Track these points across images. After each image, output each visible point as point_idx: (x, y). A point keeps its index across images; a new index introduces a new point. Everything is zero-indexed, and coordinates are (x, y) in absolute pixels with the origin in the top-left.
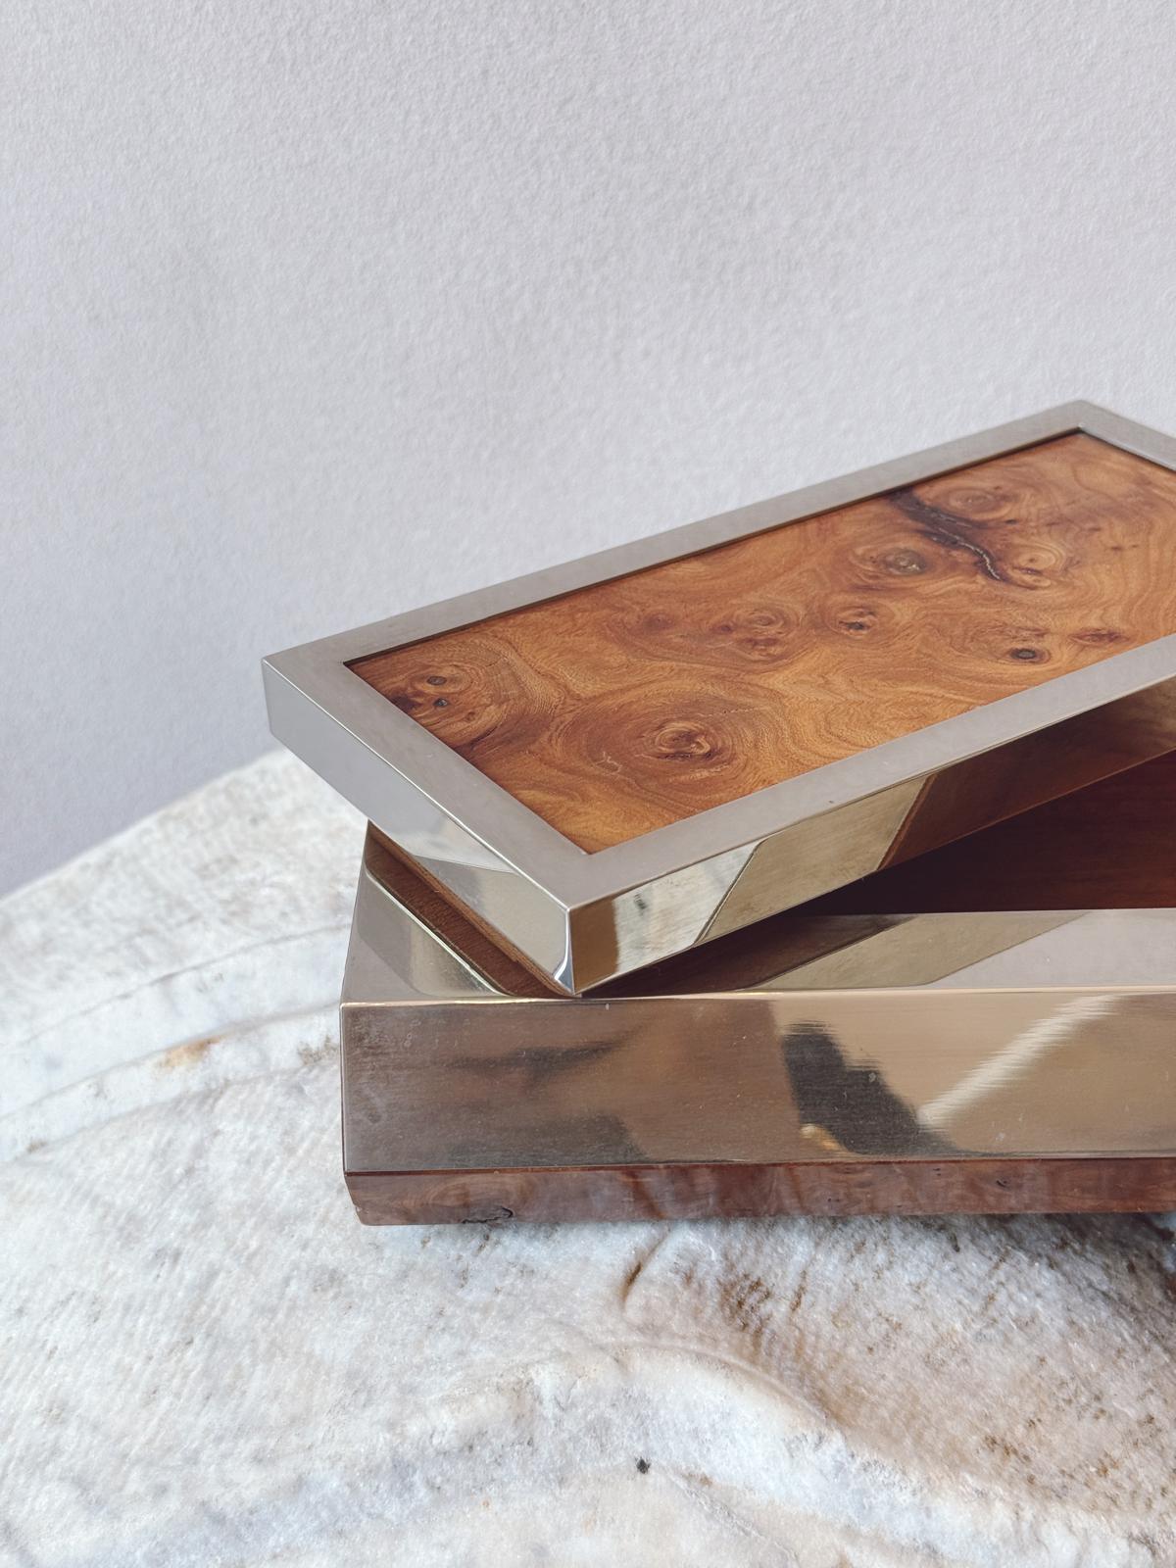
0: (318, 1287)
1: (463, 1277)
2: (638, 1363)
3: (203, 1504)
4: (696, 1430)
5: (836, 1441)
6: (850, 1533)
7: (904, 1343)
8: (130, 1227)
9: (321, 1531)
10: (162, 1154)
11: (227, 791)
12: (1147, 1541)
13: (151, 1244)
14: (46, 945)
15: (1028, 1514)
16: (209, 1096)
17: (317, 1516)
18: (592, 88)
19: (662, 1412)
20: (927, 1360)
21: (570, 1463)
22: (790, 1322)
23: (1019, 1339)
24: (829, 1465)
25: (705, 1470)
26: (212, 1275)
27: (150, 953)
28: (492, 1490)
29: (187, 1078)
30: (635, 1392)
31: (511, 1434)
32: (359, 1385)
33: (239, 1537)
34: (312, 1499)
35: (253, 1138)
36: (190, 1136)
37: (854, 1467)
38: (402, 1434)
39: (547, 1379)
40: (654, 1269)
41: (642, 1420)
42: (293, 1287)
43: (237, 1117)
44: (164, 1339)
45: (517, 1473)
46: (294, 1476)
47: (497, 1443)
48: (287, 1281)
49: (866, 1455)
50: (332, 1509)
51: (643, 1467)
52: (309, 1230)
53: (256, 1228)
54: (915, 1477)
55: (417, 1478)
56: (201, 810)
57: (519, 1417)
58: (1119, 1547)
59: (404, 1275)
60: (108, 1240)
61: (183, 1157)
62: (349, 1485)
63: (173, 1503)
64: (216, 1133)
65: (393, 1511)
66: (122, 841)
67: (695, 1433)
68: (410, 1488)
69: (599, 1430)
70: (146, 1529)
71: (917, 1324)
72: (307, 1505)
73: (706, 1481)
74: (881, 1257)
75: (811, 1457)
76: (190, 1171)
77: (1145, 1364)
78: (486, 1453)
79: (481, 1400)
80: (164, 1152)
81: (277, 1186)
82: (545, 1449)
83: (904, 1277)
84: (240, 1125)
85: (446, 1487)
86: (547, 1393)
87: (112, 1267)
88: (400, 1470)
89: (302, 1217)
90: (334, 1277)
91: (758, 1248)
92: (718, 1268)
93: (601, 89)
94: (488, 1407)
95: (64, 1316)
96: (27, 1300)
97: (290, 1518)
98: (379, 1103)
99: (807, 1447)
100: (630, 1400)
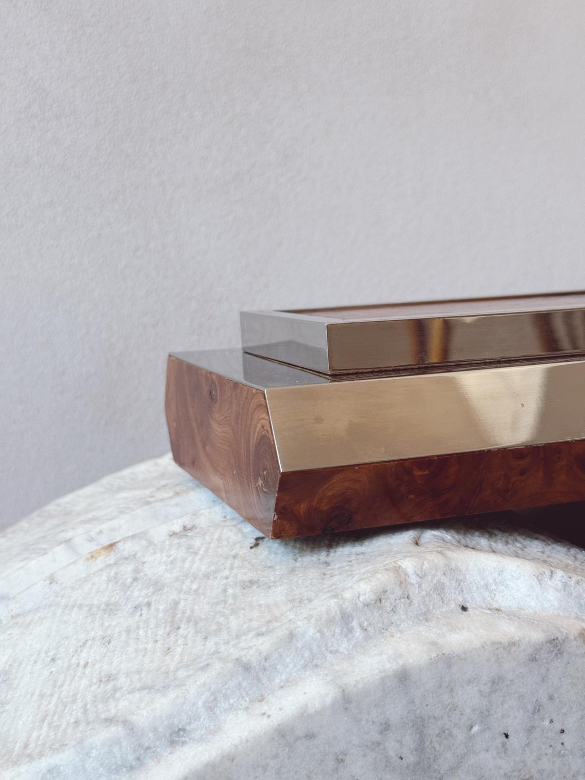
0: (245, 587)
1: (327, 563)
2: (449, 553)
3: (237, 659)
4: (486, 585)
8: (110, 609)
9: (305, 667)
13: (128, 607)
16: (128, 558)
17: (303, 657)
19: (468, 577)
21: (428, 611)
24: (560, 585)
25: (495, 606)
26: (176, 603)
28: (393, 629)
29: (109, 559)
30: (453, 566)
31: (398, 593)
32: (299, 601)
33: (259, 680)
34: (299, 645)
35: (169, 556)
36: (128, 568)
37: (573, 583)
38: (342, 598)
39: (407, 566)
40: (425, 541)
41: (459, 582)
42: (230, 591)
43: (155, 553)
44: (161, 632)
45: (403, 617)
46: (287, 632)
47: (392, 597)
48: (225, 591)
49: (575, 578)
50: (311, 650)
51: (464, 609)
52: (225, 573)
53: (192, 582)
55: (355, 624)
57: (401, 583)
60: (97, 617)
61: (129, 576)
62: (319, 631)
63: (217, 666)
64: (144, 563)
65: (344, 646)
67: (486, 586)
68: (351, 630)
69: (439, 589)
70: (204, 684)
72: (297, 649)
73: (498, 610)
74: (519, 545)
75: (550, 583)
76: (135, 579)
78: (388, 604)
79: (379, 576)
80: (115, 578)
81: (195, 566)
82: (416, 600)
83: (534, 550)
84: (158, 555)
85: (369, 629)
86: (410, 571)
87: (107, 624)
88: (346, 617)
89: (217, 571)
90: (252, 582)
94: (384, 578)
95: (85, 651)
96: (55, 654)
97: (288, 660)
99: (546, 578)
100: (451, 571)
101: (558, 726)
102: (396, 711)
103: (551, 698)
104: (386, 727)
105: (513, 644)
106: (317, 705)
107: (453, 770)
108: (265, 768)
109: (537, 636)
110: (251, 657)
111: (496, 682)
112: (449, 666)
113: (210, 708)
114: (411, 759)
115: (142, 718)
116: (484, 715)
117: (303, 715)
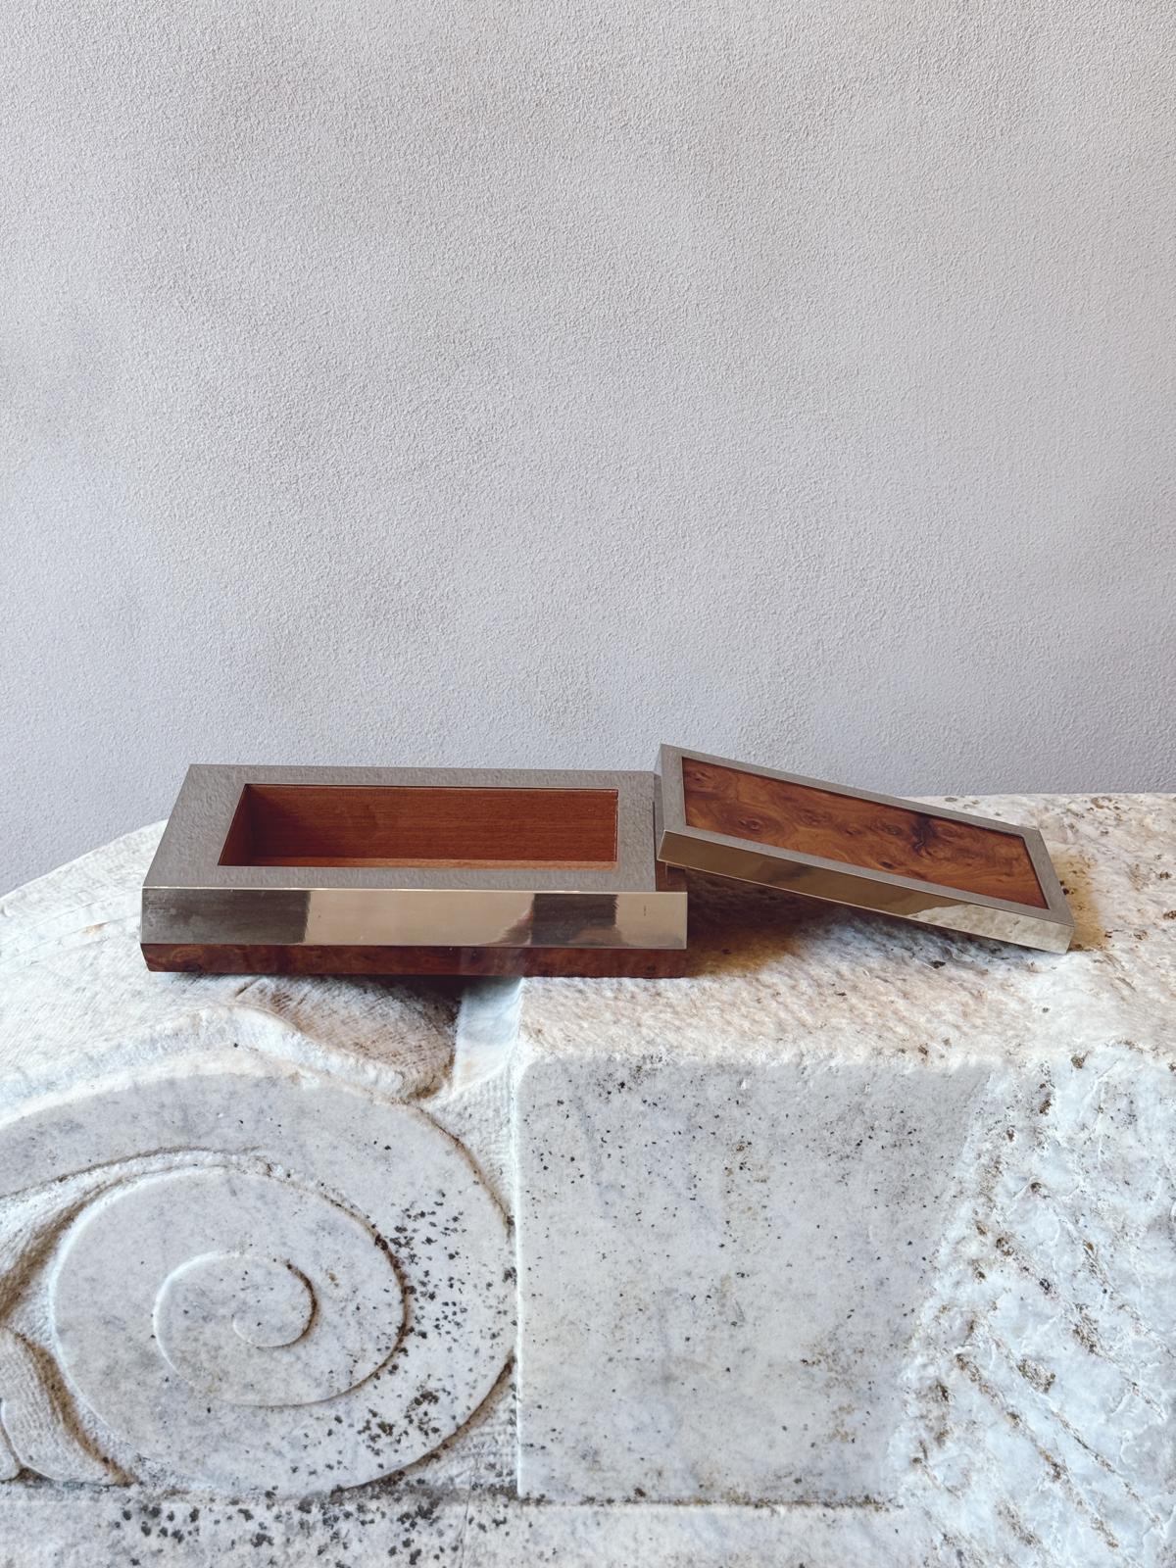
0: (133, 996)
1: (185, 991)
2: (236, 1010)
3: (86, 1054)
5: (299, 1035)
6: (301, 1065)
7: (335, 1016)
8: (68, 983)
9: (125, 1064)
10: (81, 960)
11: (124, 841)
12: (402, 1074)
13: (75, 987)
14: (41, 900)
15: (361, 1062)
16: (101, 942)
17: (125, 1058)
18: (320, 531)
19: (243, 1027)
20: (342, 1022)
21: (211, 1043)
22: (295, 1007)
23: (379, 1019)
24: (295, 1042)
25: (257, 1046)
26: (97, 994)
27: (84, 898)
28: (184, 1051)
29: (95, 936)
30: (234, 1020)
31: (190, 1031)
32: (142, 1020)
33: (98, 1066)
34: (123, 1051)
36: (92, 953)
38: (154, 1031)
39: (204, 1014)
40: (250, 989)
41: (236, 1029)
42: (125, 996)
44: (77, 1013)
45: (192, 1045)
46: (117, 1045)
47: (186, 1034)
48: (122, 995)
49: (308, 1039)
50: (130, 1055)
51: (236, 1045)
52: (132, 980)
54: (324, 1047)
55: (159, 1045)
56: (112, 849)
57: (194, 1026)
58: (391, 1074)
59: (164, 991)
60: (60, 986)
61: (90, 960)
62: (136, 1046)
63: (76, 1055)
64: (103, 952)
65: (150, 1056)
66: (75, 862)
67: (254, 1034)
68: (156, 1048)
69: (221, 1032)
70: (67, 1062)
71: (343, 1012)
72: (121, 1053)
73: (256, 1050)
74: (336, 993)
75: (290, 1040)
76: (91, 965)
77: (426, 1032)
78: (182, 1037)
79: (181, 1019)
80: (83, 959)
82: (203, 1037)
83: (343, 999)
85: (168, 1049)
86: (204, 1018)
87: (60, 995)
88: (153, 1041)
89: (131, 976)
90: (139, 993)
91: (291, 986)
92: (274, 990)
93: (325, 532)
94: (183, 1021)
95: (42, 1010)
97: (116, 1058)
98: (153, 920)
99: (289, 1037)
100: (231, 1021)
101: (277, 1123)
102: (168, 1098)
103: (270, 1107)
104: (162, 1106)
105: (242, 1076)
106: (120, 1089)
107: (208, 1134)
108: (90, 1114)
109: (260, 1073)
110: (94, 1053)
111: (233, 1094)
112: (201, 1081)
113: (70, 1075)
114: (181, 1124)
115: (32, 1073)
116: (227, 1110)
117: (110, 1092)
